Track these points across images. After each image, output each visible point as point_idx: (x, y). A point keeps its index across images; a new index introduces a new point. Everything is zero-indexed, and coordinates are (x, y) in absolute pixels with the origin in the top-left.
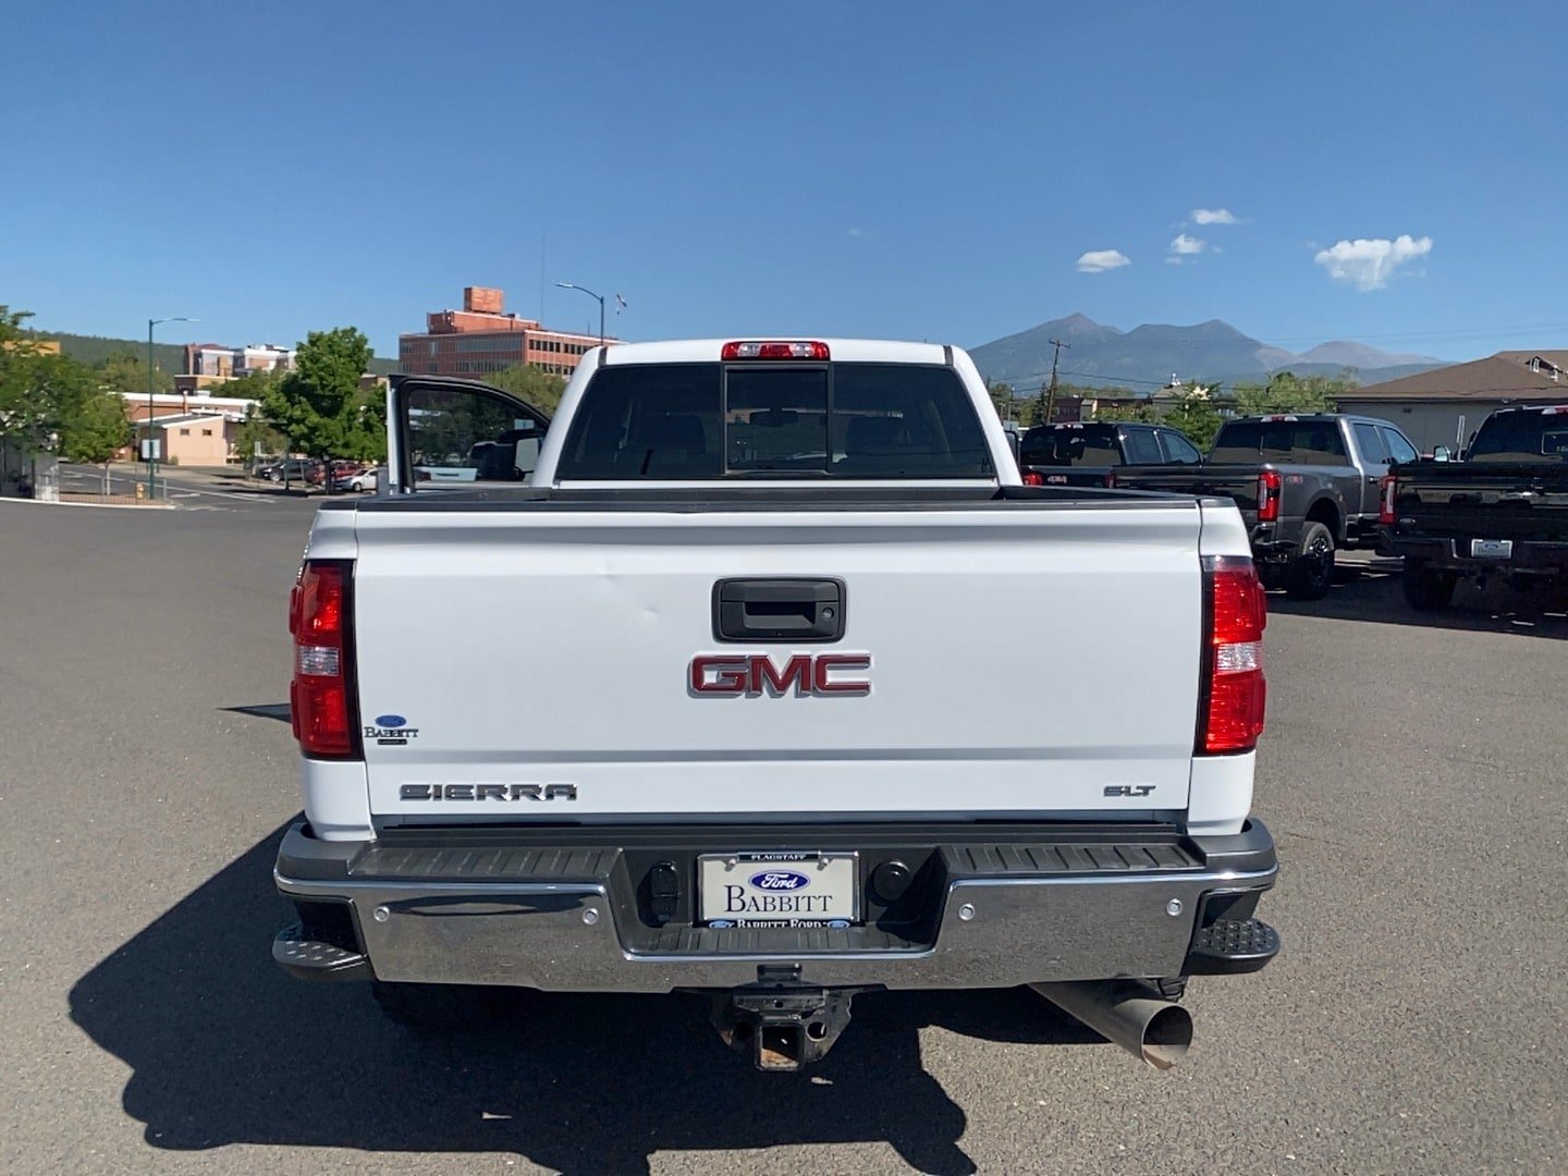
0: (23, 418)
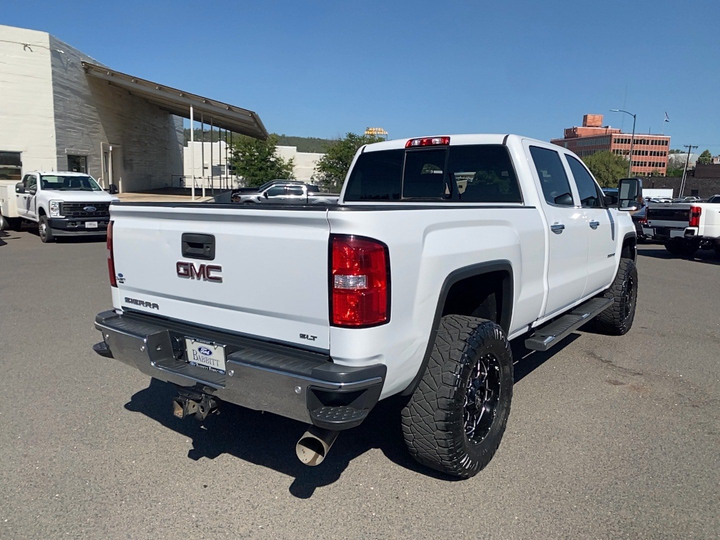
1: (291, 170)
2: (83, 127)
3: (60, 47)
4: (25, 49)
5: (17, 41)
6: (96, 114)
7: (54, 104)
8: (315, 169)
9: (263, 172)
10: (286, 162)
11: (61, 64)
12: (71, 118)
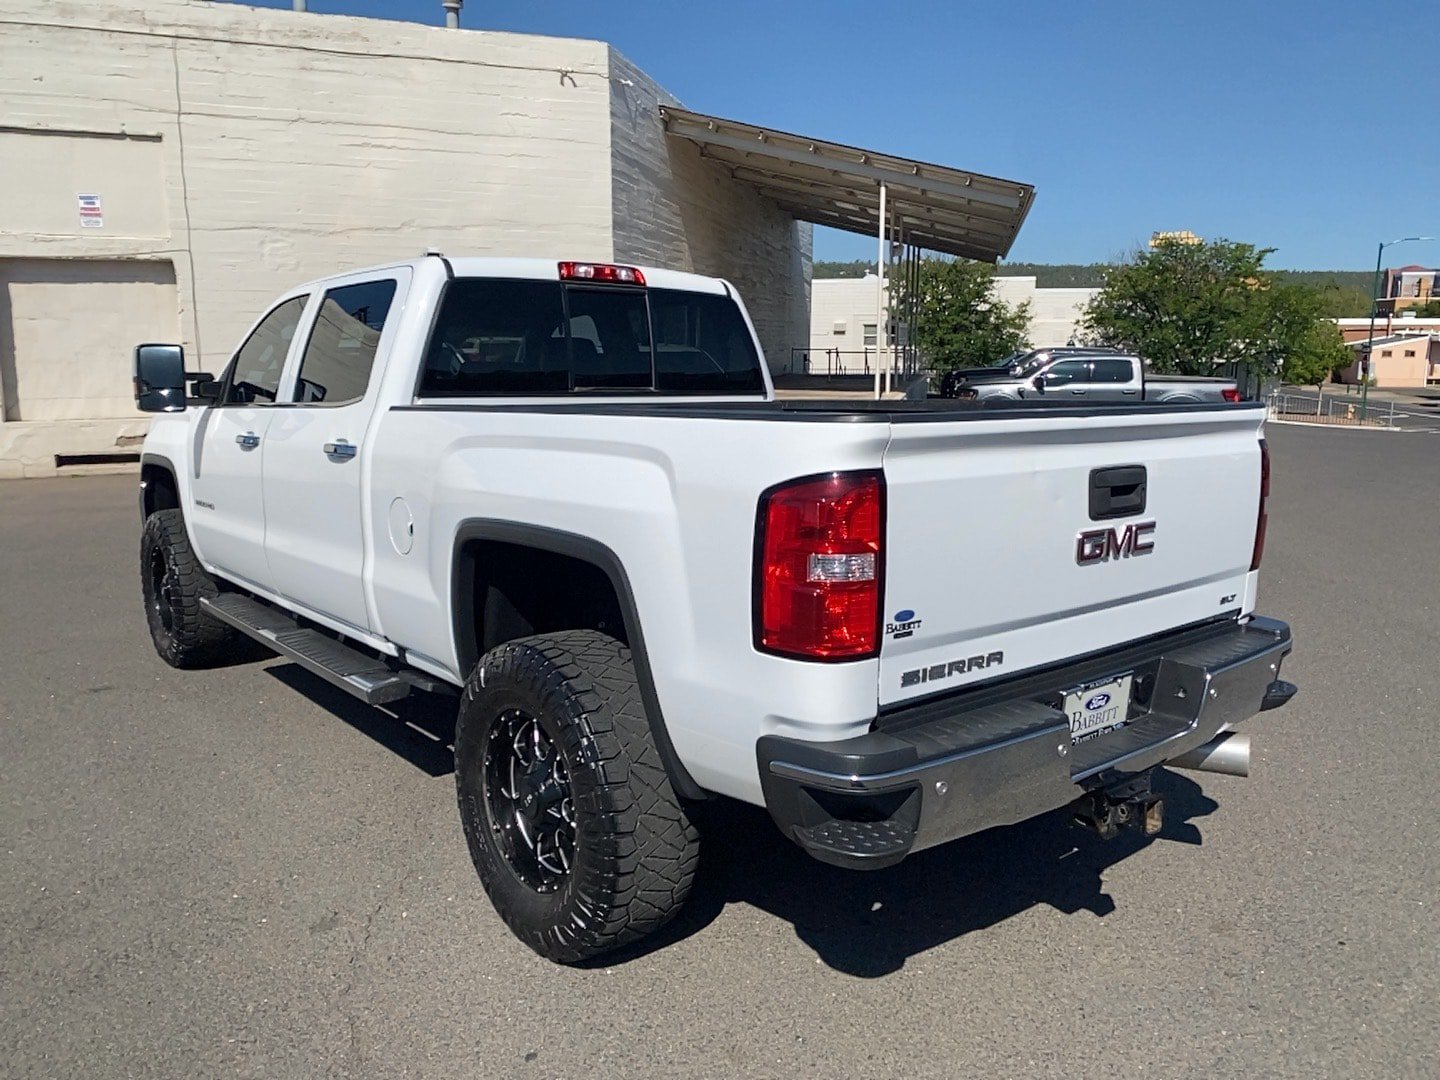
0: (1256, 345)
1: (1021, 327)
2: (657, 247)
3: (624, 73)
4: (562, 83)
5: (549, 67)
6: (678, 220)
7: (613, 198)
8: (1078, 322)
9: (961, 336)
10: (1012, 310)
11: (626, 111)
12: (640, 229)
